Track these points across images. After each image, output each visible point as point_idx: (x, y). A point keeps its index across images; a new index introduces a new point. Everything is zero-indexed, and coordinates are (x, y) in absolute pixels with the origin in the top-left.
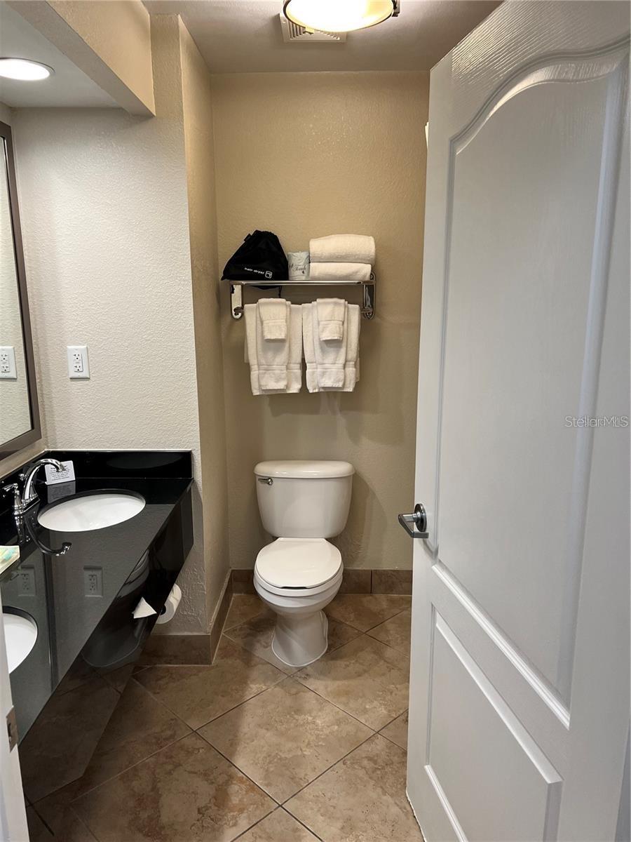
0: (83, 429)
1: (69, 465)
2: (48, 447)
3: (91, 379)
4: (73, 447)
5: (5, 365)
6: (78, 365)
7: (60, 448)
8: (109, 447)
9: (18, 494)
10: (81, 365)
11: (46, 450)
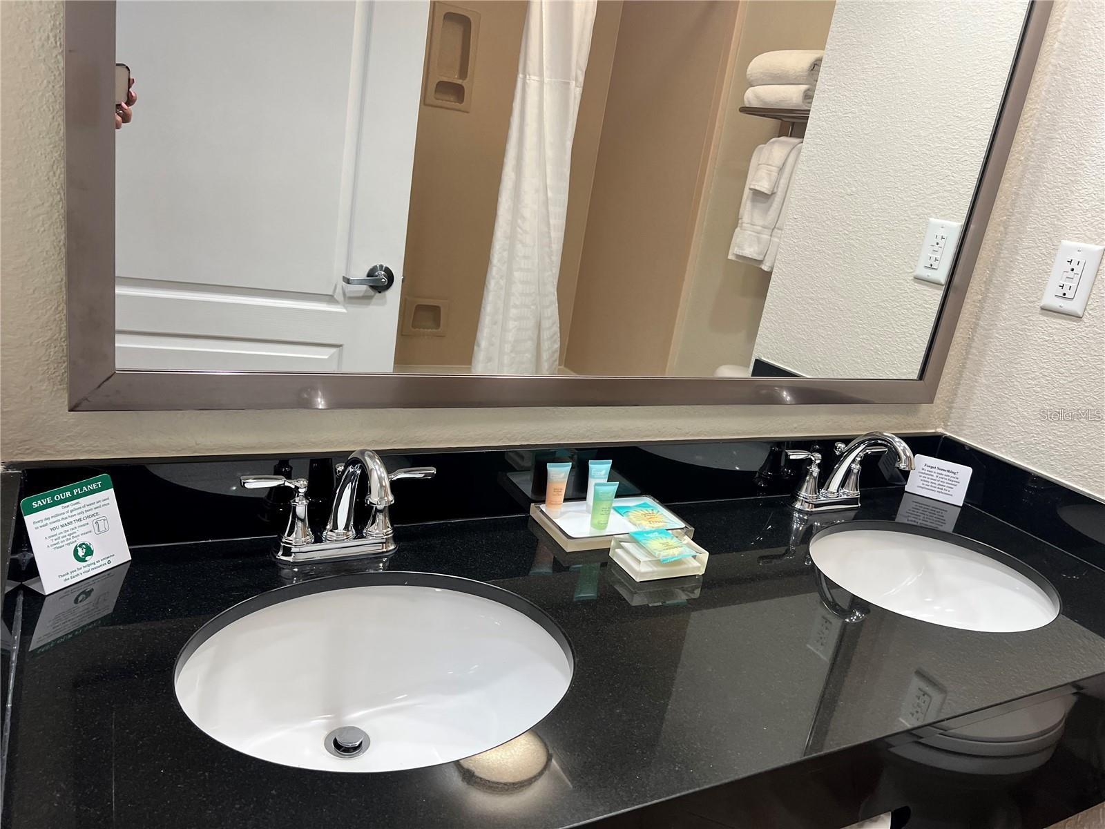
0: (1024, 417)
1: (964, 473)
2: (946, 426)
3: (1084, 319)
4: (989, 445)
5: (934, 256)
6: (1067, 284)
7: (965, 436)
8: (1058, 474)
9: (815, 474)
10: (1074, 285)
11: (940, 430)
